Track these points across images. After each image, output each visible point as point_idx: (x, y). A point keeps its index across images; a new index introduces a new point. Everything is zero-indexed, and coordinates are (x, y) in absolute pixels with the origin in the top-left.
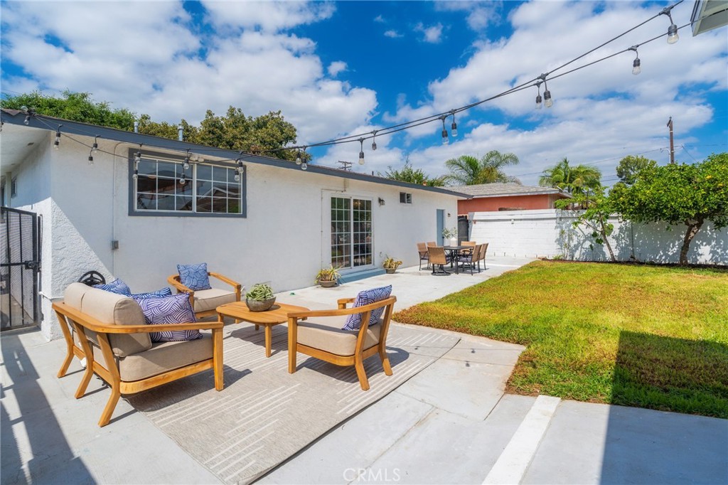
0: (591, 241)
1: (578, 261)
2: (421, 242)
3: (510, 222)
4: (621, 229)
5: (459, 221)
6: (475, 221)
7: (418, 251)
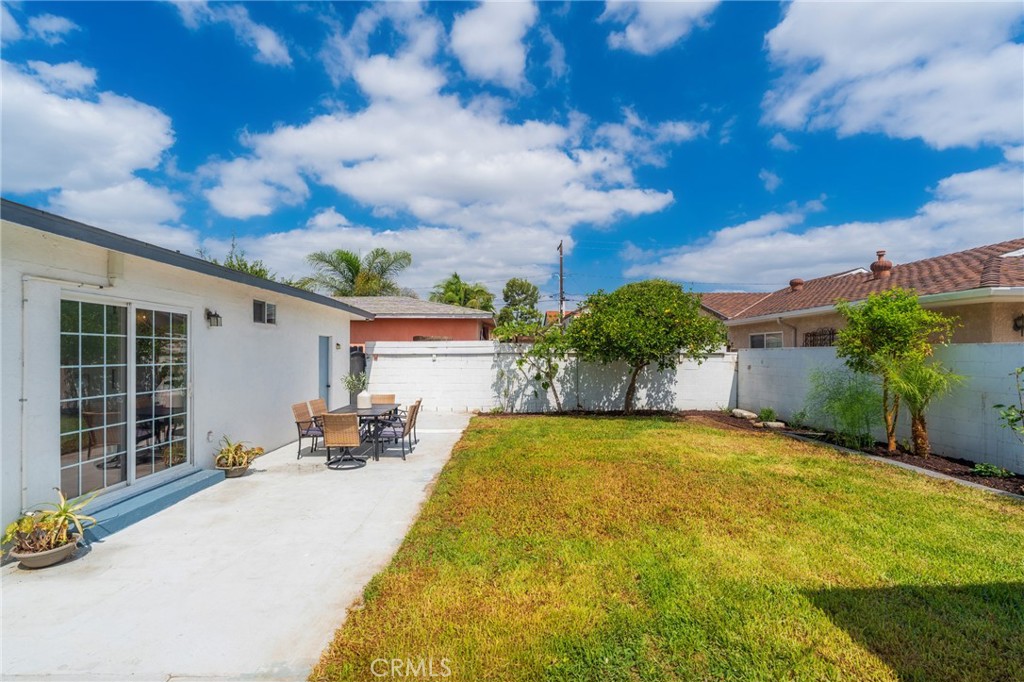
0: (534, 386)
1: (518, 414)
2: (299, 401)
3: (431, 359)
4: (566, 369)
5: (352, 356)
6: (376, 357)
7: (294, 420)
